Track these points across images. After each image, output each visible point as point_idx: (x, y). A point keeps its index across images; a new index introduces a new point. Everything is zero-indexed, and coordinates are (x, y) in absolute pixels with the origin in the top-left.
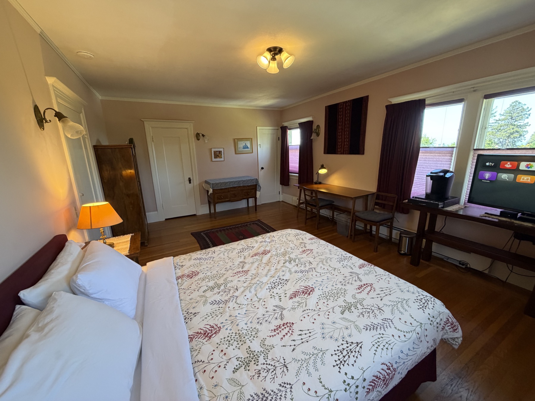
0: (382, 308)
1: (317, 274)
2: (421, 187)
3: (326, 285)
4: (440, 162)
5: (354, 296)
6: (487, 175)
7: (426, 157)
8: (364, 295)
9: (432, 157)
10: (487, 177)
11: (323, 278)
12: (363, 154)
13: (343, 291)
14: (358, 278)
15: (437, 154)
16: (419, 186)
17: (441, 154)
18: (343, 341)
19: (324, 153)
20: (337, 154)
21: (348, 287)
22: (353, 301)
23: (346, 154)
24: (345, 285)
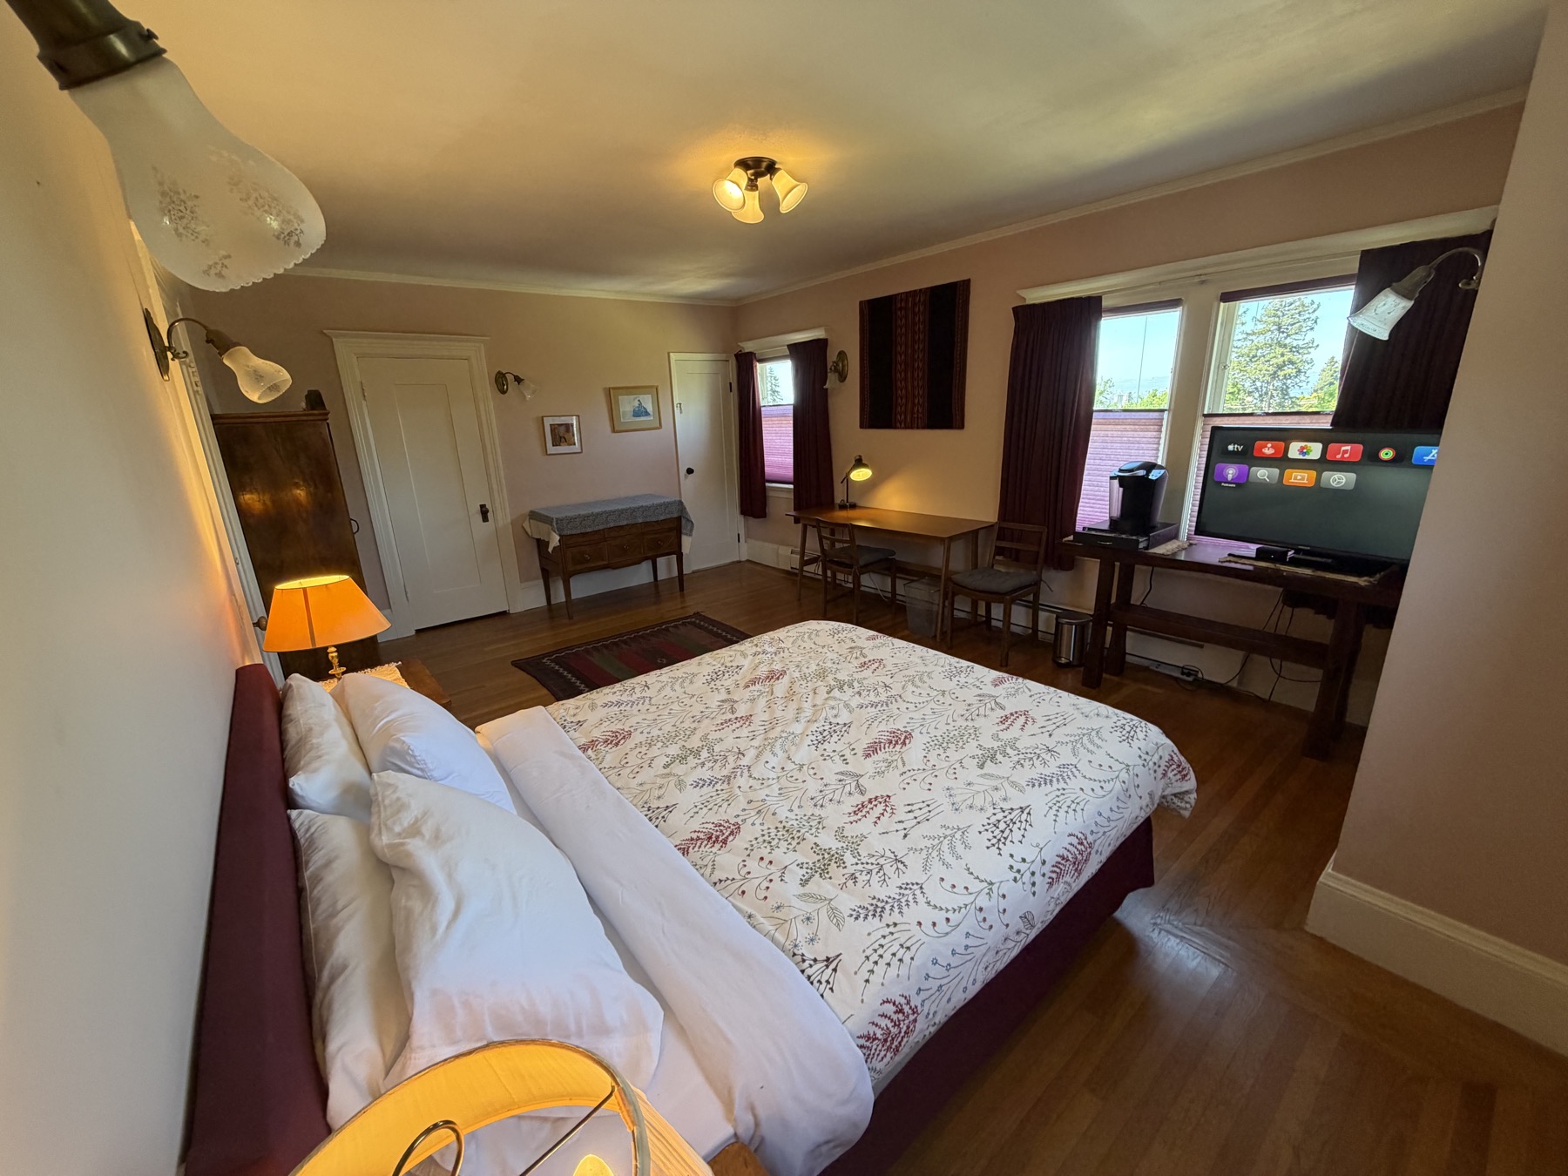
0: (1054, 750)
1: (909, 705)
2: (1098, 506)
3: (933, 725)
4: (1137, 445)
5: (996, 737)
6: (1231, 472)
7: (1106, 432)
8: (1014, 731)
9: (1119, 433)
10: (1230, 477)
11: (922, 712)
12: (961, 426)
13: (971, 731)
14: (996, 703)
15: (1128, 427)
16: (1094, 504)
17: (1137, 427)
18: (994, 808)
19: (862, 426)
20: (895, 428)
21: (979, 722)
22: (996, 744)
23: (918, 428)
24: (972, 720)
